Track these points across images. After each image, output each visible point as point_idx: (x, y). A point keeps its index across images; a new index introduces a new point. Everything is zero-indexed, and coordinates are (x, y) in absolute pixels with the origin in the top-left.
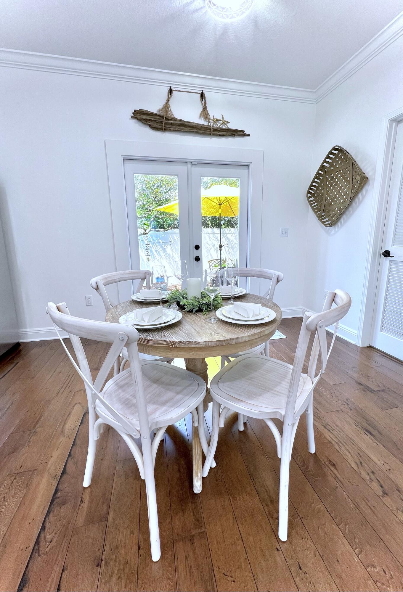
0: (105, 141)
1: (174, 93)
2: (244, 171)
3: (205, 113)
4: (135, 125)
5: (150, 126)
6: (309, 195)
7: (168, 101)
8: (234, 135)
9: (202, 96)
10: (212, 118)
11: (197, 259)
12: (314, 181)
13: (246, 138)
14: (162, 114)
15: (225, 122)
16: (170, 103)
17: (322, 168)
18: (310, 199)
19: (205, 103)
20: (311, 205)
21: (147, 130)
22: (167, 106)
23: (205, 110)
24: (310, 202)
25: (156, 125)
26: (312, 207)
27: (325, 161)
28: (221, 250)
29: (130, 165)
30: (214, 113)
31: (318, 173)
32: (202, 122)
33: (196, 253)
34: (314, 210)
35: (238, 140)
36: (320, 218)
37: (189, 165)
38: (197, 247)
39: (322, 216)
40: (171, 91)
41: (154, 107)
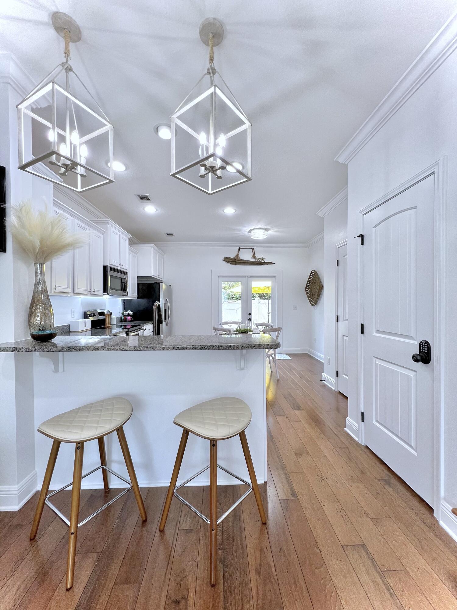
0: (212, 270)
1: (241, 249)
2: (274, 279)
3: (254, 256)
4: (225, 263)
5: (230, 263)
6: (307, 289)
7: (238, 253)
8: (267, 264)
9: (253, 249)
10: (257, 258)
11: (250, 319)
12: (307, 283)
13: (273, 265)
14: (236, 258)
15: (263, 259)
16: (239, 254)
17: (310, 278)
18: (307, 291)
19: (254, 252)
20: (307, 294)
21: (229, 265)
22: (238, 255)
23: (254, 254)
24: (306, 293)
25: (232, 263)
26: (307, 295)
27: (310, 275)
28: (269, 316)
29: (220, 279)
30: (258, 255)
31: (308, 280)
32: (253, 260)
33: (249, 317)
34: (308, 297)
35: (269, 266)
36: (310, 301)
37: (247, 278)
38: (250, 314)
39: (311, 300)
40: (239, 249)
41: (232, 256)
